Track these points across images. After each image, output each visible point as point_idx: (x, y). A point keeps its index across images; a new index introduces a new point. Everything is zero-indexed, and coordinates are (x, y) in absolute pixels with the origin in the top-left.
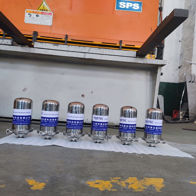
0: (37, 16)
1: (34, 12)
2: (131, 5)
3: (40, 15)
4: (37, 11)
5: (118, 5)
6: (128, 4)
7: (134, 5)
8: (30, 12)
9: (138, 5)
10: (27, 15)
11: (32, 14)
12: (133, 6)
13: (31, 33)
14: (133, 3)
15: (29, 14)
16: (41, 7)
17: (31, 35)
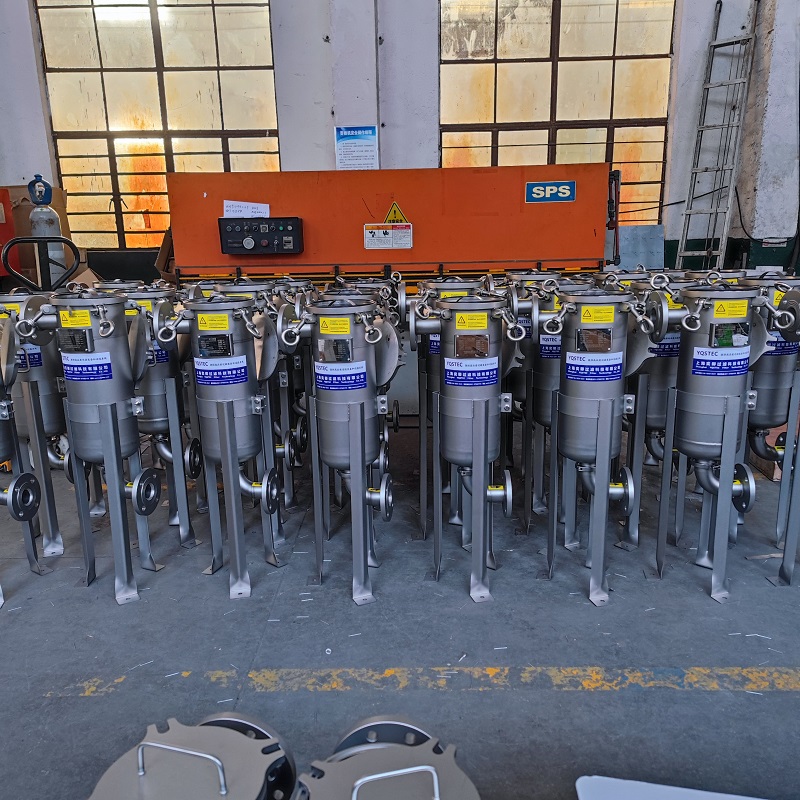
0: (385, 233)
1: (378, 228)
2: (555, 189)
3: (389, 231)
4: (383, 224)
5: (530, 192)
6: (548, 188)
7: (561, 189)
8: (373, 228)
9: (568, 187)
10: (367, 234)
11: (376, 231)
12: (558, 192)
13: (379, 268)
14: (558, 185)
15: (371, 233)
16: (391, 216)
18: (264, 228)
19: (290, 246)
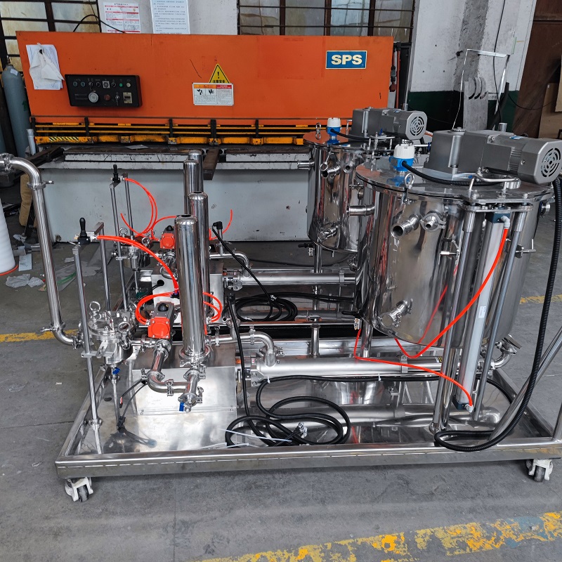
0: (211, 92)
1: (205, 87)
2: (350, 57)
3: (214, 90)
4: (209, 84)
5: (330, 60)
6: (344, 57)
7: (354, 57)
8: (200, 87)
9: (360, 56)
10: (195, 91)
11: (203, 90)
12: (352, 60)
13: (206, 122)
14: (352, 54)
15: (199, 91)
16: (215, 77)
17: (206, 126)
18: (106, 84)
19: (130, 101)
